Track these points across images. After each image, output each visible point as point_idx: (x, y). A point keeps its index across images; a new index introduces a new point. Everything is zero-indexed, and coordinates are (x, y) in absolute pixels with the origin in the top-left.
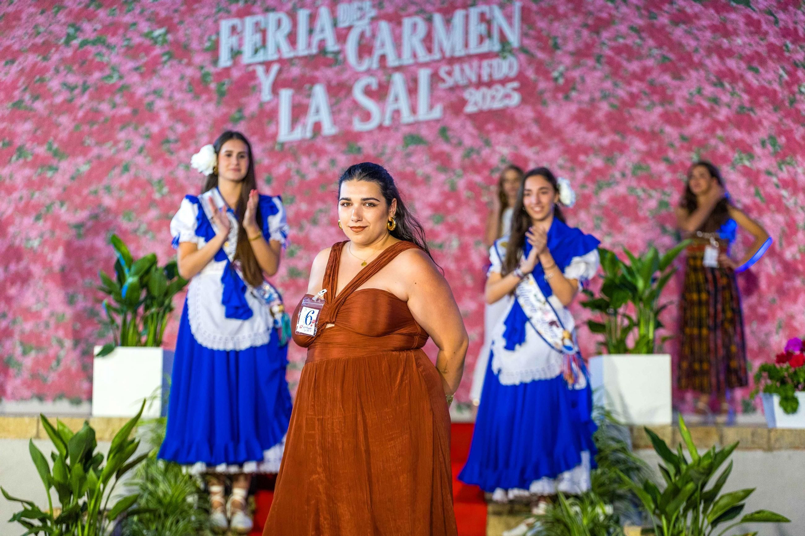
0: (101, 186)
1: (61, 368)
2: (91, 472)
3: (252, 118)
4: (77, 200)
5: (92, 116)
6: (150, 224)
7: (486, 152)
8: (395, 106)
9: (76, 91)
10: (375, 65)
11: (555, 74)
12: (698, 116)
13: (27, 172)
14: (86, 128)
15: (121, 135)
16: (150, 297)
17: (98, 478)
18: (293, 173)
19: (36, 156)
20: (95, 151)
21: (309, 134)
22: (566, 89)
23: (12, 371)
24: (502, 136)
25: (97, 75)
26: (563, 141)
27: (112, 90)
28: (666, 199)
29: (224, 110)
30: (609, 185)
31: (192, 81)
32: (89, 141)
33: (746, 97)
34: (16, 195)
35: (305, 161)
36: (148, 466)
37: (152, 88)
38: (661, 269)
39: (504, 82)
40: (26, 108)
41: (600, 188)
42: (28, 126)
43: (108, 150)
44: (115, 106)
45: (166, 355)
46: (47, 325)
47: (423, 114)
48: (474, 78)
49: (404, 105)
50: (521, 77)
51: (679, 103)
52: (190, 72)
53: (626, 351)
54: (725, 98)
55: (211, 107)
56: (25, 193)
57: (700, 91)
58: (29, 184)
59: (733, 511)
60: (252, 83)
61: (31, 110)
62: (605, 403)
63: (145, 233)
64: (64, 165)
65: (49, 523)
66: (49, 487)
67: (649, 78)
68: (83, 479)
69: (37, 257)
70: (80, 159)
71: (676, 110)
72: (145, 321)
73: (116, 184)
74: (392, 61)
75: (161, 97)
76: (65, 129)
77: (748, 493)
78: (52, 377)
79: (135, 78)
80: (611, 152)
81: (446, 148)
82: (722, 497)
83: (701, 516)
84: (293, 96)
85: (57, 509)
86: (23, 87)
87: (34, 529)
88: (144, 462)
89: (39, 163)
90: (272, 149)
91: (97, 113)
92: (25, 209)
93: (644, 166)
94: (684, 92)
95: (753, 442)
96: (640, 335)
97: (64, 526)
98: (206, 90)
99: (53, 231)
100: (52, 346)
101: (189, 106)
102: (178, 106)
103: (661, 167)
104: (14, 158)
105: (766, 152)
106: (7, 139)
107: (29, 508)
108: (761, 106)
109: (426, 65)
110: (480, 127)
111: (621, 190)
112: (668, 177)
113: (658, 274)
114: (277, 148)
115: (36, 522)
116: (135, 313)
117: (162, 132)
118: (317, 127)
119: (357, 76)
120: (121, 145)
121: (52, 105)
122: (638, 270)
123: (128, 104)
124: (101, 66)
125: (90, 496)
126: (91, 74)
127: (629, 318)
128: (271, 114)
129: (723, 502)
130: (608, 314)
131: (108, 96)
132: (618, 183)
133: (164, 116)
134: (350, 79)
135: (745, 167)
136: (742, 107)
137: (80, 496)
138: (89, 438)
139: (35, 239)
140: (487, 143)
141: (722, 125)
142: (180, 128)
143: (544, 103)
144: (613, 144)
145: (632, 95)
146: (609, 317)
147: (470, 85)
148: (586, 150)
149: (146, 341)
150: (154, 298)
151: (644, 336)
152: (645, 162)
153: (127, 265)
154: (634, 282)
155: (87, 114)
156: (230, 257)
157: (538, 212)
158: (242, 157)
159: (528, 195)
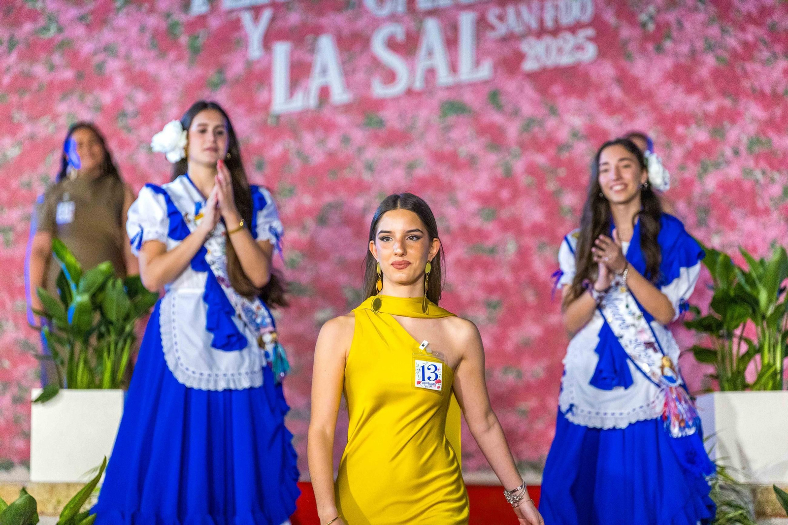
0: (36, 176)
3: (237, 81)
5: (23, 82)
7: (551, 123)
8: (428, 64)
10: (401, 9)
11: (643, 17)
14: (14, 99)
15: (62, 108)
16: (106, 322)
18: (292, 155)
20: (27, 129)
21: (313, 103)
22: (657, 37)
24: (573, 102)
25: (28, 27)
26: (655, 108)
27: (49, 47)
29: (200, 72)
30: (717, 165)
31: (156, 34)
32: (18, 116)
35: (308, 139)
37: (103, 44)
39: (574, 29)
41: (705, 170)
43: (44, 128)
44: (52, 68)
47: (467, 72)
48: (534, 24)
49: (440, 61)
50: (597, 22)
52: (152, 21)
53: (745, 387)
55: (181, 68)
60: (236, 35)
67: (769, 21)
70: (7, 140)
72: (99, 353)
74: (423, 2)
75: (115, 55)
79: (80, 31)
80: (719, 121)
81: (497, 118)
84: (291, 52)
90: (264, 123)
91: (28, 77)
93: (763, 138)
96: (763, 365)
98: (174, 44)
101: (152, 68)
102: (138, 68)
103: (786, 141)
109: (468, 7)
110: (543, 90)
111: (733, 172)
114: (271, 121)
116: (86, 342)
117: (117, 101)
118: (324, 93)
119: (376, 23)
120: (61, 121)
122: (760, 278)
123: (70, 66)
124: (33, 15)
126: (20, 26)
127: (748, 341)
128: (263, 77)
130: (720, 337)
131: (43, 56)
132: (728, 163)
133: (119, 81)
134: (366, 27)
140: (553, 111)
142: (140, 97)
143: (629, 57)
144: (721, 110)
145: (746, 45)
146: (721, 341)
147: (529, 33)
148: (685, 119)
149: (101, 381)
150: (111, 323)
151: (769, 366)
152: (765, 134)
153: (73, 279)
154: (755, 293)
155: (15, 79)
156: (213, 268)
157: (618, 192)
158: (220, 133)
159: (606, 171)
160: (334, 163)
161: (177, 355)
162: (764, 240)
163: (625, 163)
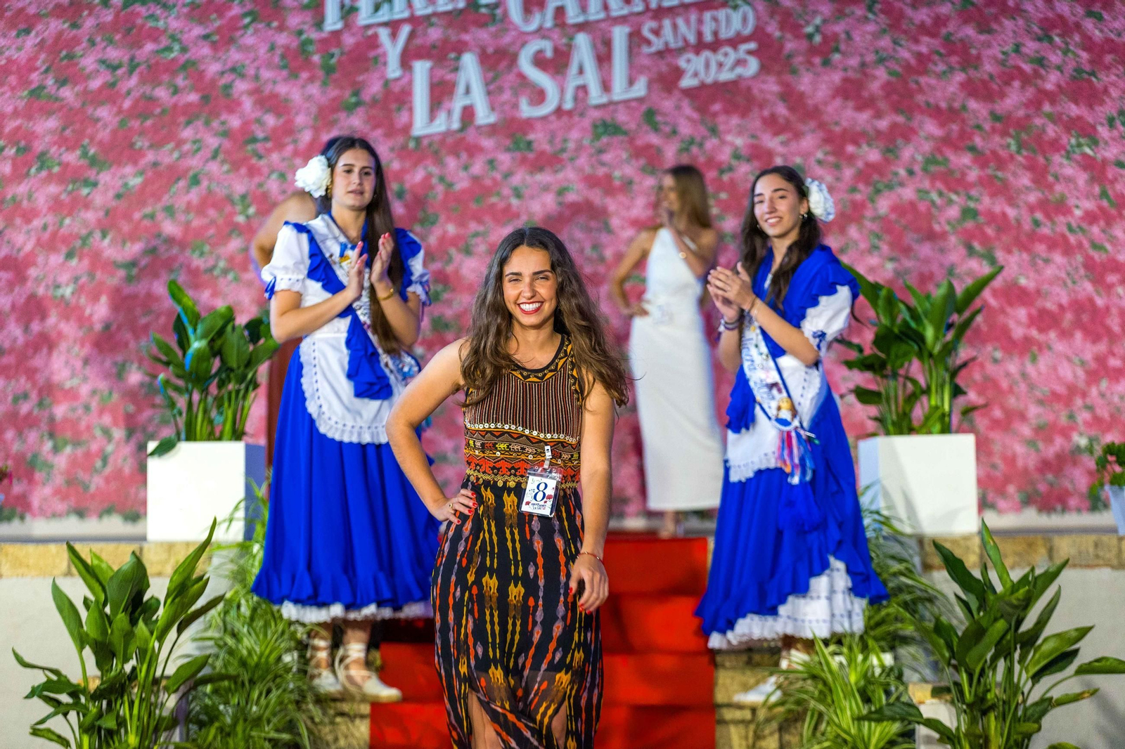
0: (159, 206)
1: (108, 470)
2: (141, 624)
3: (374, 103)
4: (126, 227)
5: (145, 106)
6: (231, 259)
7: (712, 143)
8: (580, 82)
9: (119, 72)
10: (549, 24)
11: (809, 29)
12: (1016, 84)
13: (53, 189)
14: (135, 124)
15: (187, 133)
16: (226, 369)
17: (152, 633)
18: (434, 181)
19: (65, 166)
20: (150, 157)
21: (456, 125)
22: (825, 50)
23: (38, 476)
24: (735, 120)
25: (149, 47)
26: (822, 126)
27: (172, 68)
28: (972, 204)
29: (334, 93)
30: (890, 187)
31: (287, 53)
32: (140, 143)
33: (1085, 55)
34: (37, 223)
35: (451, 163)
36: (226, 612)
37: (229, 65)
38: (959, 311)
39: (735, 42)
40: (50, 97)
41: (878, 191)
42: (52, 123)
43: (167, 155)
44: (176, 91)
45: (250, 450)
46: (87, 408)
47: (620, 90)
48: (692, 39)
49: (591, 78)
50: (759, 34)
51: (988, 67)
52: (282, 39)
53: (911, 430)
54: (1055, 58)
55: (314, 89)
56: (50, 219)
57: (1017, 48)
58: (57, 206)
59: (1063, 659)
60: (372, 54)
61: (57, 99)
62: (881, 504)
63: (225, 272)
64: (105, 177)
65: (83, 700)
66: (81, 648)
67: (944, 31)
68: (129, 636)
69: (70, 311)
70: (128, 169)
71: (986, 77)
72: (219, 402)
73: (181, 204)
74: (573, 16)
75: (243, 76)
76: (105, 126)
77: (1083, 632)
78: (96, 482)
79: (206, 50)
80: (892, 140)
81: (654, 139)
82: (1046, 640)
83: (1017, 667)
84: (432, 69)
85: (95, 677)
86: (44, 68)
87: (62, 709)
88: (220, 607)
89: (69, 176)
90: (404, 147)
91: (152, 100)
92: (51, 243)
93: (940, 158)
94: (996, 51)
95: (1097, 556)
96: (930, 407)
97: (105, 703)
98: (308, 64)
99: (91, 274)
100: (95, 438)
101: (282, 89)
102: (267, 89)
103: (966, 159)
104: (33, 170)
105: (1115, 133)
106: (23, 143)
107: (54, 678)
108: (1108, 68)
109: (622, 20)
110: (702, 109)
111: (908, 193)
112: (974, 174)
113: (955, 318)
114: (412, 145)
115: (65, 698)
116: (205, 391)
117: (246, 124)
118: (468, 113)
119: (523, 39)
120: (187, 147)
121: (86, 92)
122: (926, 313)
123: (196, 89)
124: (154, 35)
125: (141, 659)
126: (140, 47)
127: (914, 382)
128: (402, 97)
129: (1047, 647)
130: (884, 377)
131: (166, 78)
132: (902, 184)
133: (248, 104)
134: (513, 43)
135: (1085, 155)
136: (1078, 70)
137: (126, 660)
138: (138, 576)
139: (67, 285)
140: (714, 131)
141: (1052, 97)
142: (271, 120)
143: (794, 72)
144: (894, 126)
145: (920, 57)
146: (885, 381)
147: (686, 46)
148: (856, 137)
149: (222, 433)
150: (232, 370)
151: (937, 408)
152: (941, 152)
153: (191, 323)
154: (921, 329)
155: (136, 102)
156: (359, 313)
157: (773, 225)
158: (367, 174)
159: (761, 202)
160: (480, 188)
161: (319, 402)
162: (941, 265)
163: (780, 193)
